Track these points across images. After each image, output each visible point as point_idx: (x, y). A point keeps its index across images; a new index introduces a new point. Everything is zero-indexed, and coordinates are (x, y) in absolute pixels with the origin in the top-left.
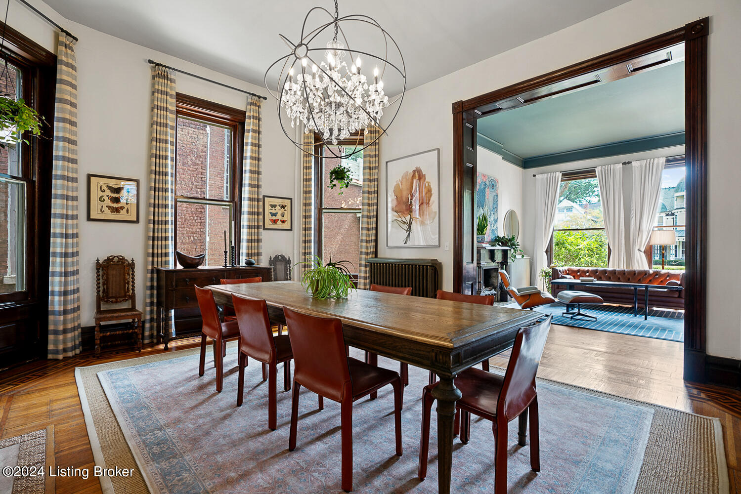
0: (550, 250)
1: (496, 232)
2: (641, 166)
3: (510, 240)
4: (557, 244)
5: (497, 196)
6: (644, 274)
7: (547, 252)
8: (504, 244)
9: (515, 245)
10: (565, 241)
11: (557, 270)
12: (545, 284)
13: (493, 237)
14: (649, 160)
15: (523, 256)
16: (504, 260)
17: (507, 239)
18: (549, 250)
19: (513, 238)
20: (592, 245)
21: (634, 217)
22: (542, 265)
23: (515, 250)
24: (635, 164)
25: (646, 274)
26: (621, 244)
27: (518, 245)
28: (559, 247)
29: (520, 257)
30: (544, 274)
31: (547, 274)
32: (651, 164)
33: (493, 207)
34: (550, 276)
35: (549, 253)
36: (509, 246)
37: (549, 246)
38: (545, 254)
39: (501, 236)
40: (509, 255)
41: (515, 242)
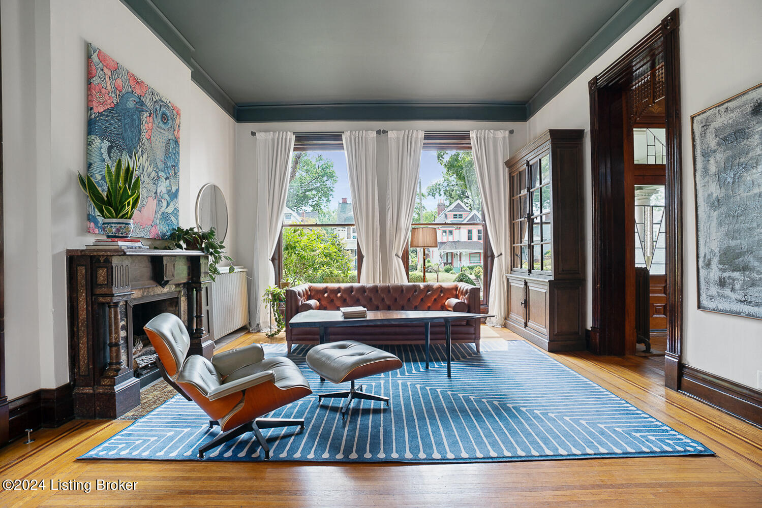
0: (279, 257)
1: (173, 219)
2: (398, 138)
3: (204, 237)
4: (287, 249)
5: (176, 142)
6: (414, 290)
7: (273, 260)
8: (191, 245)
9: (213, 247)
10: (297, 244)
11: (295, 292)
12: (273, 315)
13: (163, 229)
14: (407, 131)
15: (232, 270)
16: (192, 279)
17: (197, 233)
18: (277, 258)
19: (212, 233)
20: (331, 249)
21: (391, 209)
22: (267, 282)
23: (216, 258)
24: (392, 134)
25: (416, 291)
26: (376, 246)
27: (223, 247)
28: (288, 253)
29: (226, 270)
30: (270, 297)
31: (276, 298)
32: (410, 138)
33: (165, 163)
34: (280, 300)
35: (277, 262)
36: (202, 250)
37: (277, 249)
38: (271, 262)
39: (185, 227)
40: (204, 268)
41: (216, 240)
